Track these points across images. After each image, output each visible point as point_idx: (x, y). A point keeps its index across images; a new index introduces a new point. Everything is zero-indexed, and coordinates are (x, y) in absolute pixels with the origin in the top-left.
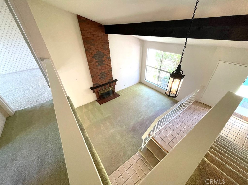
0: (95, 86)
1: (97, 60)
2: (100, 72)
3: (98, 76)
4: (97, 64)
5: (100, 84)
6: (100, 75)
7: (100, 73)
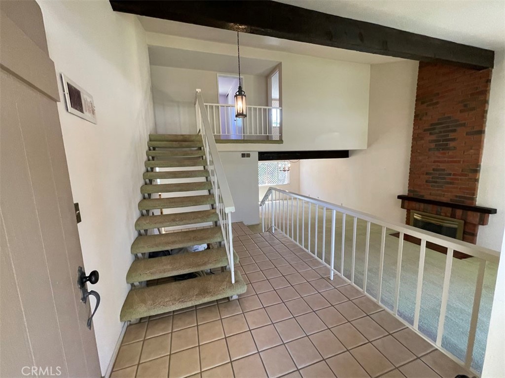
0: (412, 195)
1: (434, 137)
2: (434, 167)
3: (427, 174)
4: (433, 145)
5: (423, 196)
6: (431, 174)
7: (434, 170)
